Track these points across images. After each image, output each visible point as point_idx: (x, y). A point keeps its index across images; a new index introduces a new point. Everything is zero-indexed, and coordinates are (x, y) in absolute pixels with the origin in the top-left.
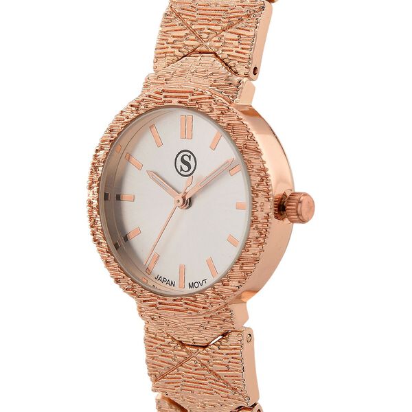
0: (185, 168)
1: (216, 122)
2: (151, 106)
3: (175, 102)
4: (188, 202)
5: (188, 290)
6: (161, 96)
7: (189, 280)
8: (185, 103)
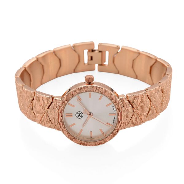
0: (81, 115)
1: (66, 104)
2: (63, 126)
3: (61, 118)
4: (91, 114)
5: (116, 112)
6: (60, 122)
7: (113, 112)
8: (61, 115)
